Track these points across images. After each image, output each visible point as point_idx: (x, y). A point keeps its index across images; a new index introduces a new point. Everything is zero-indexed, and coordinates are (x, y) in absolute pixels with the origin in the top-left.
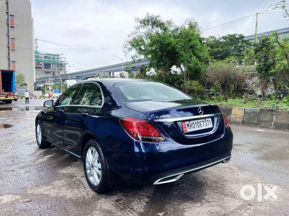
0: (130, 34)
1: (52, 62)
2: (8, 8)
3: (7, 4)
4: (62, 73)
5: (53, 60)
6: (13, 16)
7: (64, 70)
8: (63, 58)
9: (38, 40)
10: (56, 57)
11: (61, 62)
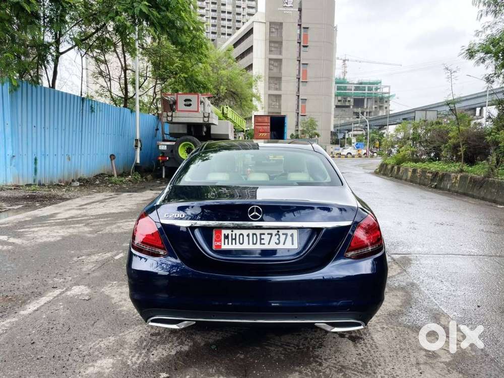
0: (481, 29)
1: (366, 95)
2: (300, 17)
3: (300, 10)
4: (381, 113)
5: (369, 92)
6: (308, 28)
7: (386, 108)
8: (386, 87)
9: (348, 60)
10: (374, 87)
11: (383, 93)
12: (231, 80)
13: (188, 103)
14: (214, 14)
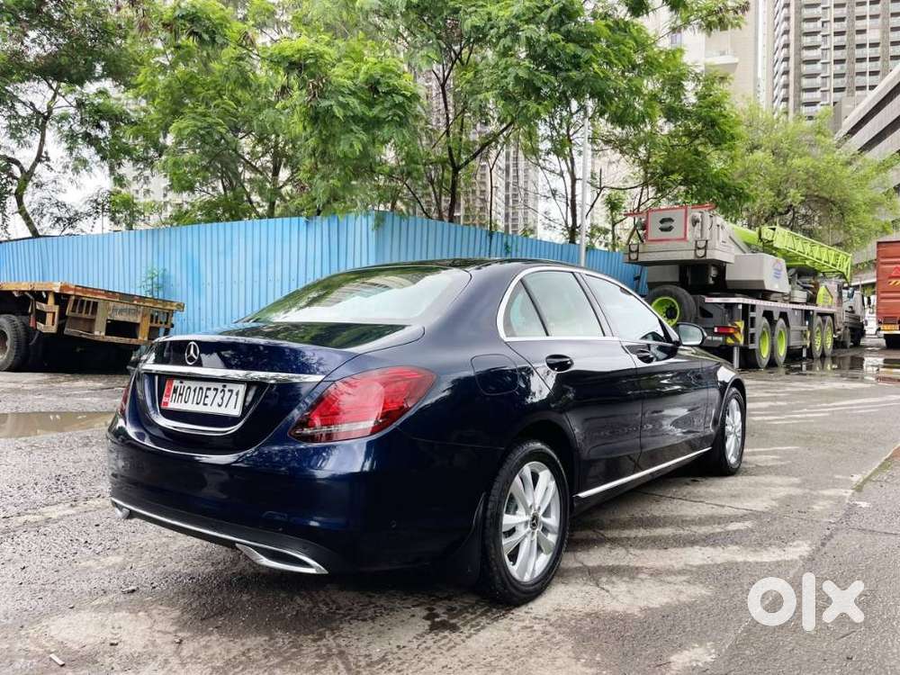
12: (816, 176)
13: (667, 225)
14: (840, 54)
